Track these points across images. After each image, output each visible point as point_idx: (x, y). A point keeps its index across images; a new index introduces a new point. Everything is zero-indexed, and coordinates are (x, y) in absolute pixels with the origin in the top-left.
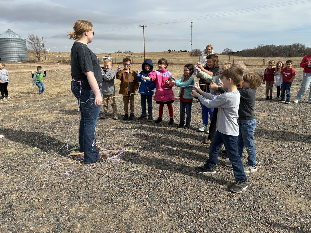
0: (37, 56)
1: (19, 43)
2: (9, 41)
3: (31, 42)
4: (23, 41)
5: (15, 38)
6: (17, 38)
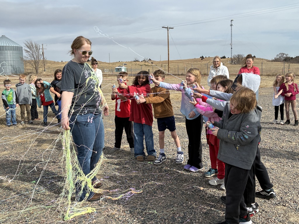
0: (35, 66)
1: (15, 52)
3: (29, 50)
4: (19, 49)
5: (10, 45)
6: (13, 45)
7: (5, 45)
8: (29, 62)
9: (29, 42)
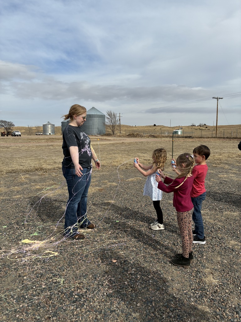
0: (112, 130)
1: (100, 119)
2: (92, 117)
3: (109, 117)
4: (103, 117)
5: (97, 114)
6: (99, 114)
7: (94, 114)
8: (109, 126)
9: (109, 111)
